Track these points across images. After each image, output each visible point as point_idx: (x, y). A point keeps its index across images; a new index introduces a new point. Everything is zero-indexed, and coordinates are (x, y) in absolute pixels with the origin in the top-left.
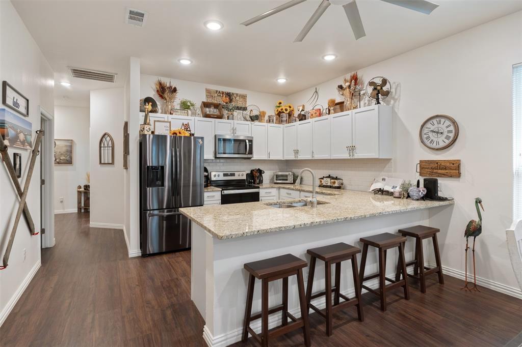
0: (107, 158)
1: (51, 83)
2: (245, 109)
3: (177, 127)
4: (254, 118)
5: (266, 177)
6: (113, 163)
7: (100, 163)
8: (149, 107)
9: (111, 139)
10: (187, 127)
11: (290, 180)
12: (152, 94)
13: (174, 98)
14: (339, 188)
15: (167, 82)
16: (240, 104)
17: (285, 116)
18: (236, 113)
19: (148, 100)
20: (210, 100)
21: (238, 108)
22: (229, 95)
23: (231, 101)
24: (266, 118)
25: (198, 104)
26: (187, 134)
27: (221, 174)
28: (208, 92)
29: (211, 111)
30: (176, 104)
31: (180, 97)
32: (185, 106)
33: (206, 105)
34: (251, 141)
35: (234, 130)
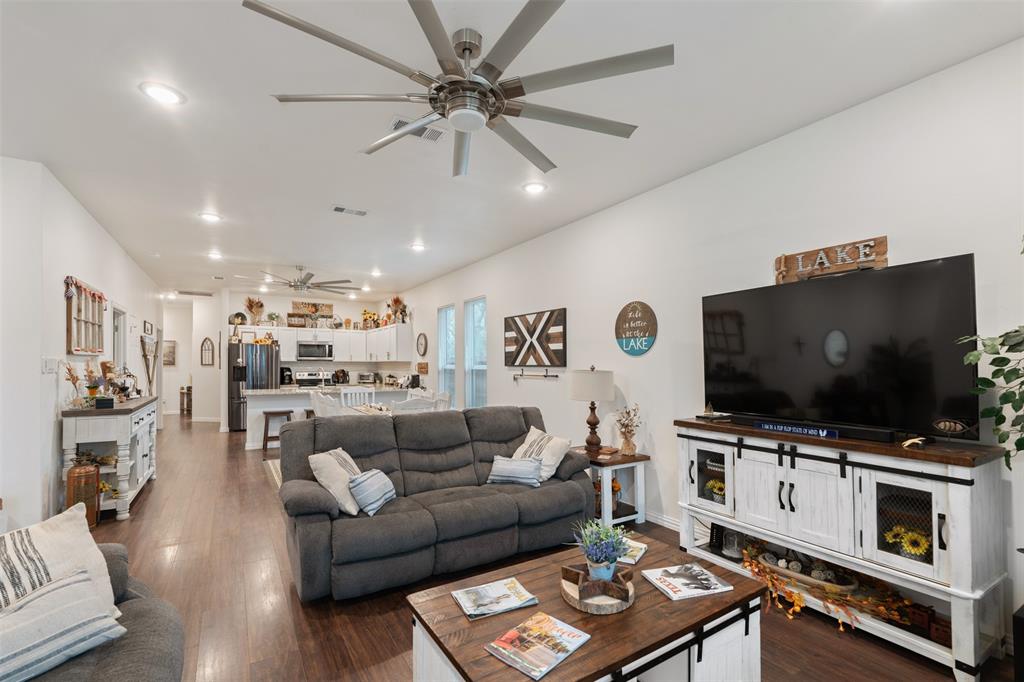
0: (207, 359)
1: (162, 296)
2: (331, 317)
3: (261, 336)
4: (338, 326)
5: (353, 376)
6: (213, 364)
7: (202, 364)
8: (239, 320)
9: (212, 343)
10: (270, 336)
11: (371, 380)
12: (243, 309)
13: (261, 312)
14: (392, 384)
15: (256, 298)
16: (326, 312)
17: (370, 323)
18: (321, 321)
19: (238, 315)
20: (296, 312)
21: (323, 317)
22: (314, 305)
23: (317, 310)
24: (352, 324)
25: (284, 316)
26: (269, 342)
27: (306, 374)
28: (295, 305)
29: (295, 320)
30: (264, 317)
31: (267, 310)
32: (271, 317)
33: (290, 315)
34: (330, 346)
35: (315, 337)
